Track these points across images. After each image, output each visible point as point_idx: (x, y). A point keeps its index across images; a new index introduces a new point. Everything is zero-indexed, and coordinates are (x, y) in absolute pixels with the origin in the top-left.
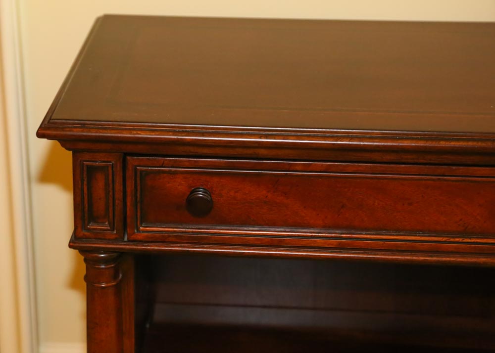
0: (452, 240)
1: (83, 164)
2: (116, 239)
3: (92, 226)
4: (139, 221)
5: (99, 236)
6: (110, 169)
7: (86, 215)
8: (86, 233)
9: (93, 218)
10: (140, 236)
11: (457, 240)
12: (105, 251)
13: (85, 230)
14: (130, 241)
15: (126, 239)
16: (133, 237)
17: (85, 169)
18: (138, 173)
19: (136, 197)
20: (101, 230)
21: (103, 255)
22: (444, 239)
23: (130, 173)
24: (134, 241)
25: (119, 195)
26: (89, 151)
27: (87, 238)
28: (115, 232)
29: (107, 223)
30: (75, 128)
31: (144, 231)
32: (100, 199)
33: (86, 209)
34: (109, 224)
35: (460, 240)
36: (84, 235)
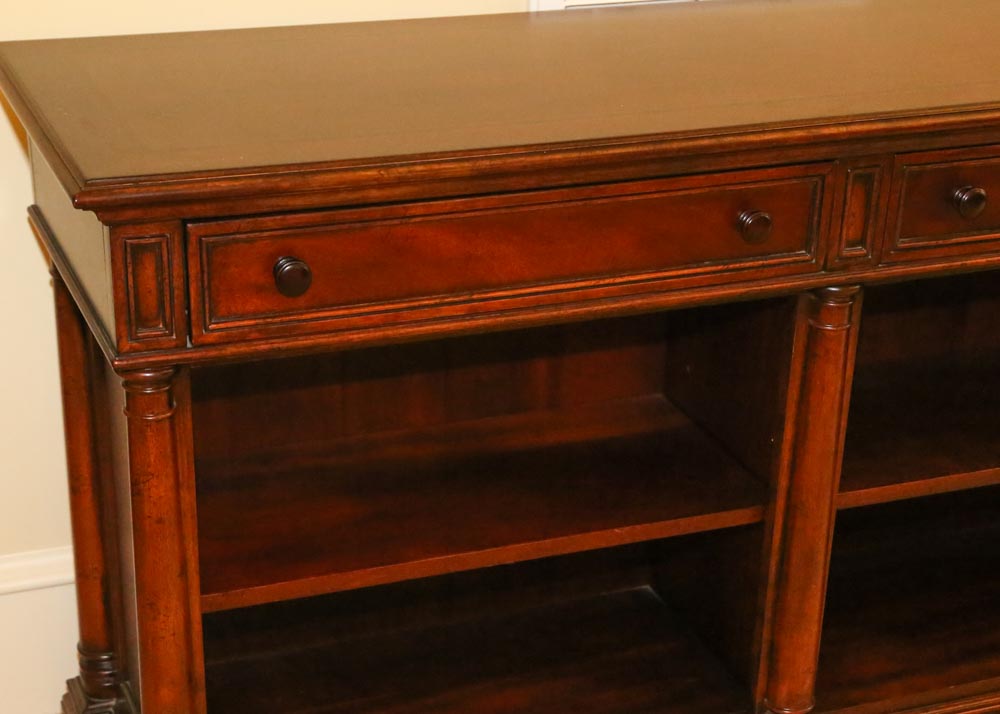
0: (602, 282)
1: (125, 243)
2: (176, 347)
3: (143, 333)
4: (207, 315)
5: (151, 346)
6: (164, 245)
7: (133, 317)
8: (135, 344)
9: (142, 321)
10: (211, 338)
11: (607, 281)
12: (154, 367)
13: (132, 340)
14: (196, 347)
15: (189, 345)
16: (201, 340)
17: (129, 249)
18: (204, 246)
19: (203, 282)
20: (155, 336)
21: (148, 375)
22: (593, 283)
23: (192, 248)
24: (203, 345)
25: (178, 283)
26: (135, 222)
27: (135, 350)
28: (174, 337)
29: (161, 326)
30: (128, 187)
31: (213, 330)
32: (150, 292)
33: (133, 309)
34: (165, 325)
35: (611, 281)
36: (131, 347)
